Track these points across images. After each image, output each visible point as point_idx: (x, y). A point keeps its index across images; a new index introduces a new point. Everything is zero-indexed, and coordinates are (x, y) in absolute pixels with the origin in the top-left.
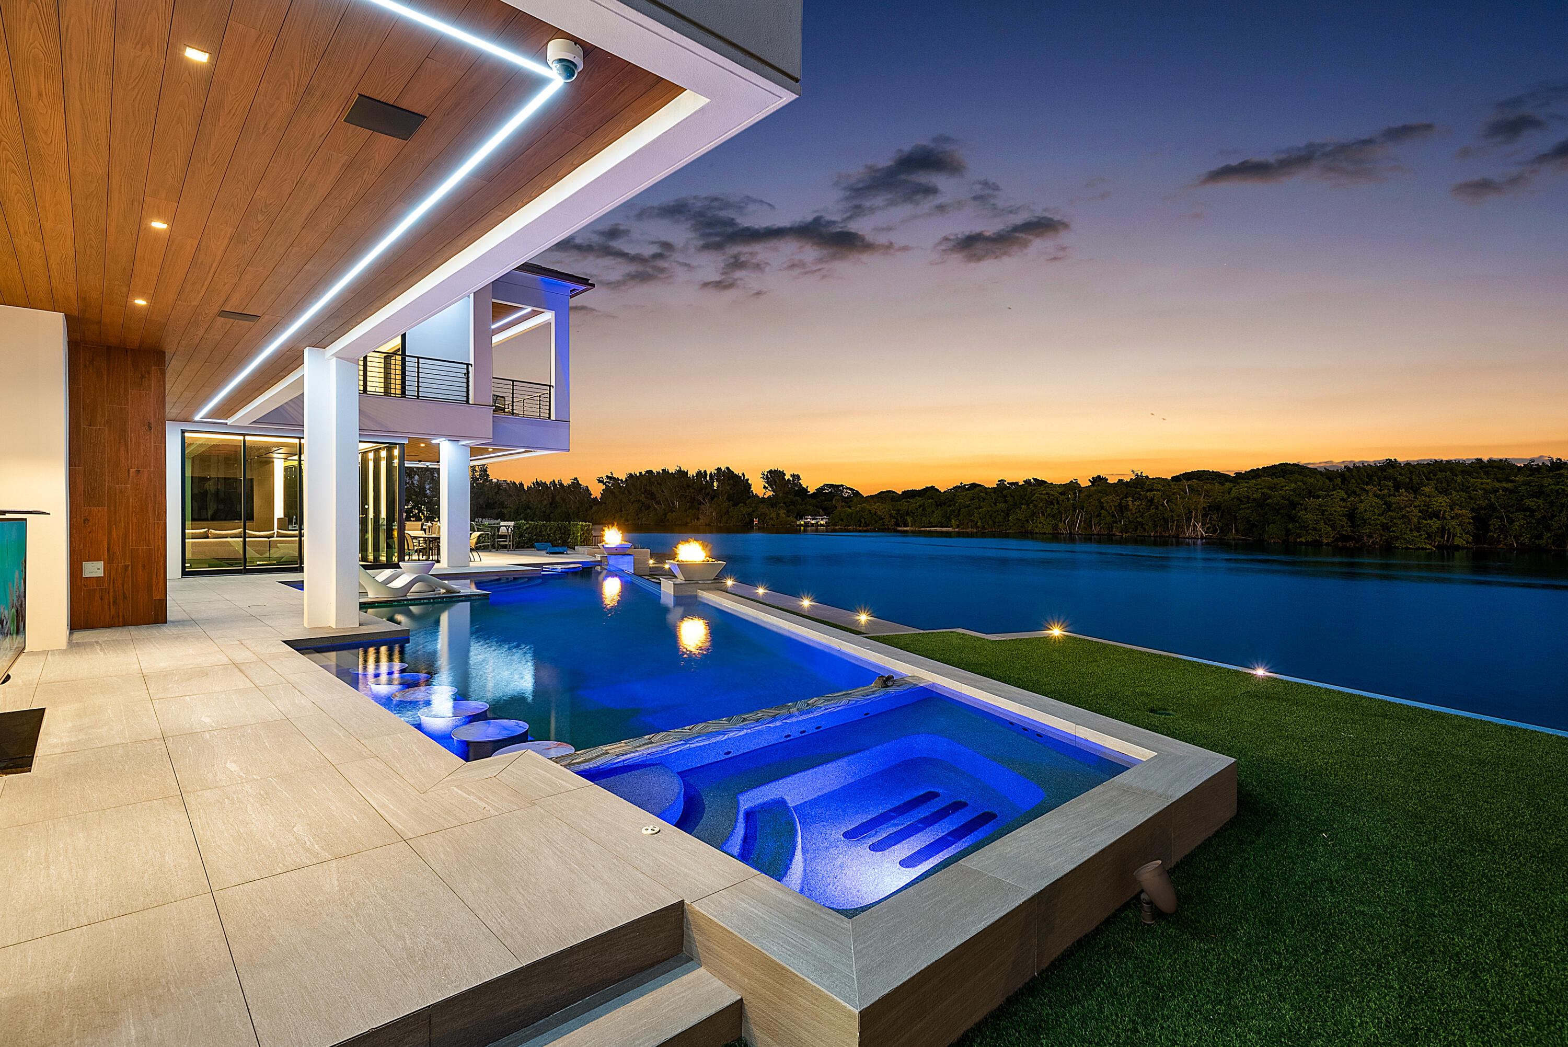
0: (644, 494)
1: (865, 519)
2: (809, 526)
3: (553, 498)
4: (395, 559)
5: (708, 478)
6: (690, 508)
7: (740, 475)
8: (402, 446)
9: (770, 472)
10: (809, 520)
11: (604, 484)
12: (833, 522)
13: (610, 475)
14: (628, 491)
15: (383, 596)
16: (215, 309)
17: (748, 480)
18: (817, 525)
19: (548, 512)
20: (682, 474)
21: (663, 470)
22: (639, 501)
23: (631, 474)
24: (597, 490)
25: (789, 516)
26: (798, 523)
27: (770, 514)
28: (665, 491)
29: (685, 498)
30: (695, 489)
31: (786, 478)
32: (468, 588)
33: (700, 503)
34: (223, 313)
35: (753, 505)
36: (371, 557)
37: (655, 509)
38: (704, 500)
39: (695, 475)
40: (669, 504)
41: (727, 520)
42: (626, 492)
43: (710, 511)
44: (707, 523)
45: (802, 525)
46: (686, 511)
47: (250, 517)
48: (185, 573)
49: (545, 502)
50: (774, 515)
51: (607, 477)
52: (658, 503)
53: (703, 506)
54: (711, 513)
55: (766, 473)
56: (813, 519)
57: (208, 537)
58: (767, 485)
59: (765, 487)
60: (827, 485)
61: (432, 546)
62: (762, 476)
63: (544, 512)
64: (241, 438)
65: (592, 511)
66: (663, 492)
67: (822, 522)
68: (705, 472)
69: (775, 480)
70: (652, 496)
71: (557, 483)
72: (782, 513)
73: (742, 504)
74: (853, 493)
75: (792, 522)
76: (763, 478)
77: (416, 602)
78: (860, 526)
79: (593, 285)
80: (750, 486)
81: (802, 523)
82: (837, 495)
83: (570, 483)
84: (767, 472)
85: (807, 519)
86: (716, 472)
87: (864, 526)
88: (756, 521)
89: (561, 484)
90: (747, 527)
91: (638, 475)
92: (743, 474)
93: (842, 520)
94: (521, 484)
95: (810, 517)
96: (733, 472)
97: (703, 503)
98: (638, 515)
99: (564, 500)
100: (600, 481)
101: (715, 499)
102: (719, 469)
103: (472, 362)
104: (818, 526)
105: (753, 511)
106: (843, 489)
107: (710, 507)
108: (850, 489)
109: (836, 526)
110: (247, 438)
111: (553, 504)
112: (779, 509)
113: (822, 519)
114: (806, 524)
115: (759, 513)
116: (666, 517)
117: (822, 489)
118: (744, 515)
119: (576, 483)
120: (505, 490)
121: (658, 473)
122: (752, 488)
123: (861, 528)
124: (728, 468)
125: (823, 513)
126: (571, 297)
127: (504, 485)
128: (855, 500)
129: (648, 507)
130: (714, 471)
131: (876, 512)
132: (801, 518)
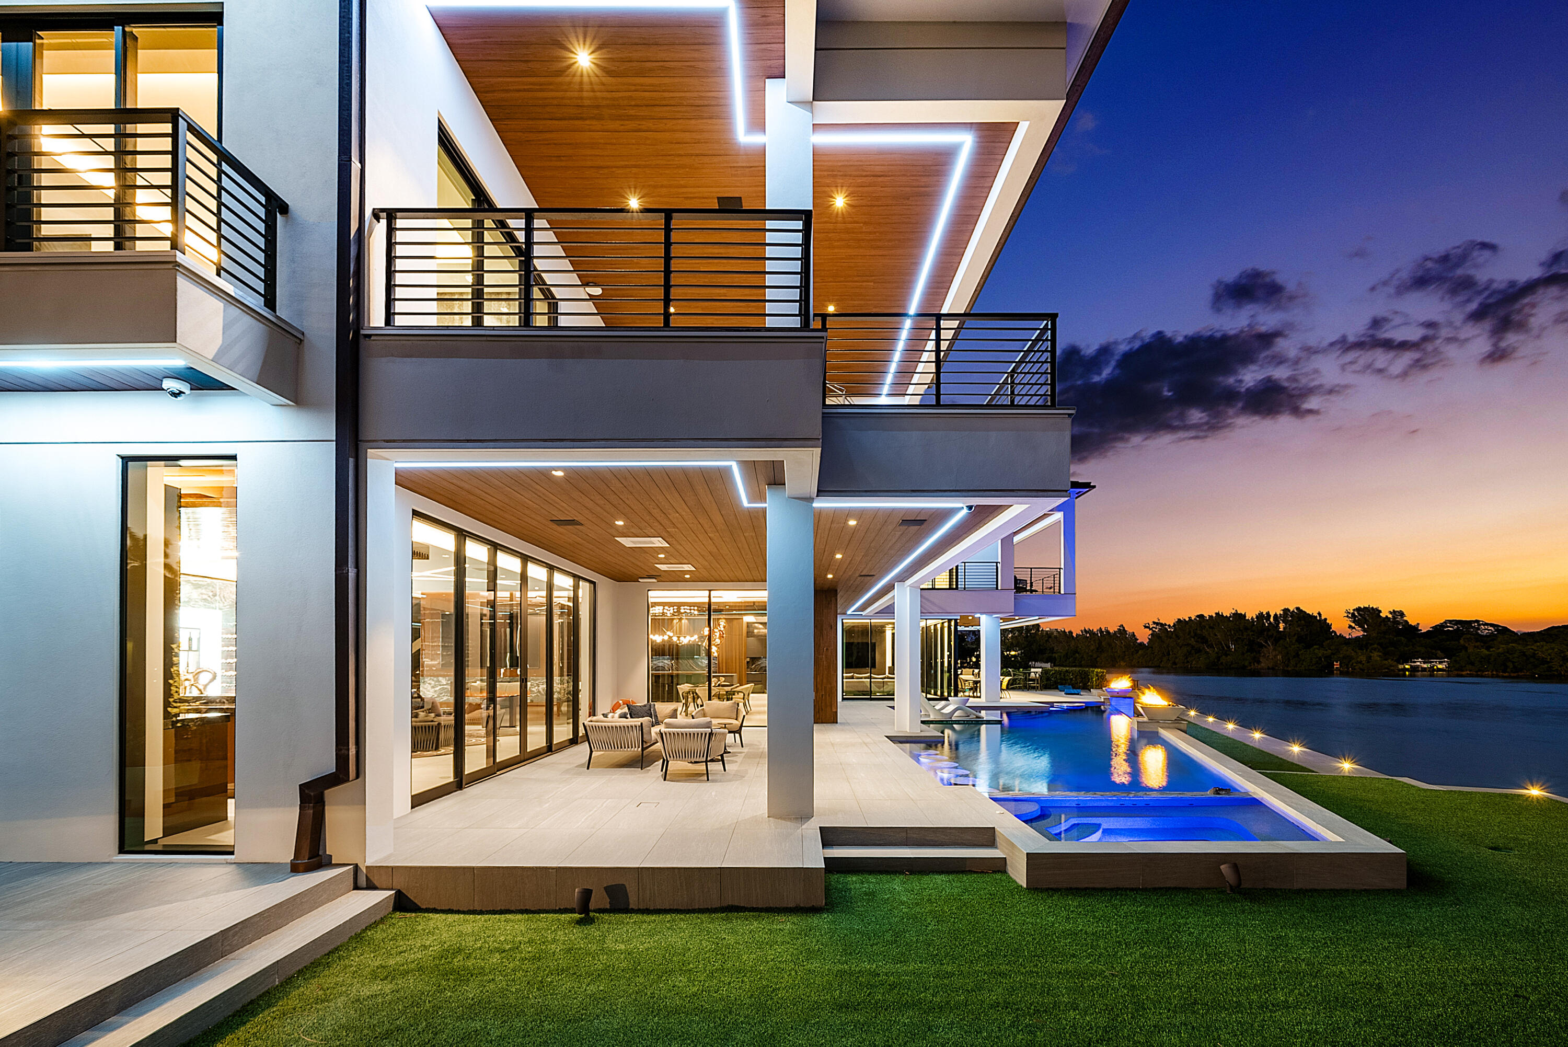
0: (1194, 638)
1: (1513, 662)
2: (1418, 671)
3: (1100, 643)
4: (946, 694)
5: (1272, 620)
6: (1248, 651)
7: (1315, 614)
8: (956, 620)
9: (1359, 609)
10: (1418, 664)
11: (1151, 629)
12: (1457, 666)
13: (1157, 621)
14: (1176, 635)
15: (939, 718)
16: (857, 575)
17: (1326, 619)
18: (1432, 669)
19: (1095, 656)
20: (1239, 617)
21: (1216, 613)
22: (1188, 645)
23: (1179, 620)
24: (1143, 637)
25: (1386, 660)
26: (1401, 667)
27: (1358, 657)
28: (1218, 634)
29: (1243, 641)
30: (1253, 631)
31: (1383, 615)
32: (995, 716)
33: (1261, 646)
34: (861, 576)
35: (1333, 647)
36: (939, 693)
37: (1207, 653)
38: (1266, 642)
39: (1255, 617)
40: (1223, 647)
41: (1296, 664)
42: (1174, 636)
43: (1274, 653)
44: (1270, 666)
45: (1407, 670)
46: (1243, 654)
47: (874, 666)
48: (843, 699)
49: (1092, 647)
50: (1363, 658)
51: (1154, 623)
52: (1211, 646)
53: (1265, 649)
54: (1276, 656)
55: (1352, 611)
56: (1424, 663)
57: (853, 678)
58: (1353, 625)
59: (1350, 627)
60: (1450, 621)
61: (976, 686)
62: (1346, 615)
63: (1091, 656)
64: (869, 621)
65: (1138, 655)
66: (1216, 635)
67: (1440, 666)
68: (1268, 613)
69: (1365, 619)
70: (1204, 640)
71: (1103, 630)
72: (1376, 656)
73: (1317, 647)
74: (1496, 631)
75: (1391, 666)
76: (1348, 616)
77: (958, 722)
78: (1504, 671)
79: (1094, 487)
80: (1329, 626)
81: (1407, 667)
82: (1469, 633)
83: (1116, 630)
84: (1354, 610)
85: (1415, 662)
86: (1282, 612)
87: (1512, 672)
88: (1337, 665)
89: (1108, 632)
90: (1325, 670)
91: (1187, 619)
92: (1319, 614)
93: (1472, 664)
94: (1071, 632)
95: (1420, 660)
96: (1305, 612)
97: (1266, 647)
98: (1187, 658)
99: (1110, 645)
100: (1145, 627)
101: (1281, 642)
102: (1286, 611)
103: (1000, 561)
104: (1434, 670)
105: (1333, 654)
106: (1479, 625)
107: (1274, 650)
108: (1492, 625)
109: (1463, 671)
110: (872, 621)
111: (1100, 649)
112: (1371, 652)
113: (1440, 663)
114: (1414, 669)
115: (1341, 656)
116: (1219, 660)
117: (1442, 626)
118: (1320, 658)
119: (1122, 631)
120: (1056, 637)
121: (1211, 617)
122: (1333, 628)
123: (1506, 674)
124: (1298, 608)
125: (1443, 655)
126: (1076, 498)
127: (1055, 634)
128: (1499, 639)
129: (1199, 651)
130: (1280, 612)
131: (1534, 654)
132: (1407, 662)
